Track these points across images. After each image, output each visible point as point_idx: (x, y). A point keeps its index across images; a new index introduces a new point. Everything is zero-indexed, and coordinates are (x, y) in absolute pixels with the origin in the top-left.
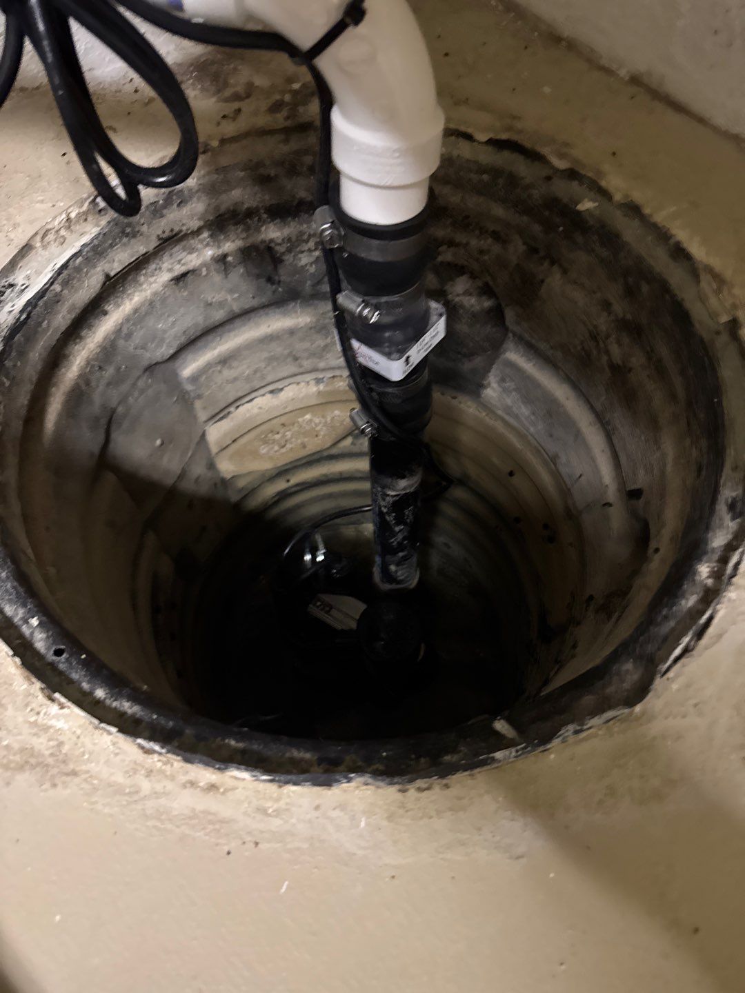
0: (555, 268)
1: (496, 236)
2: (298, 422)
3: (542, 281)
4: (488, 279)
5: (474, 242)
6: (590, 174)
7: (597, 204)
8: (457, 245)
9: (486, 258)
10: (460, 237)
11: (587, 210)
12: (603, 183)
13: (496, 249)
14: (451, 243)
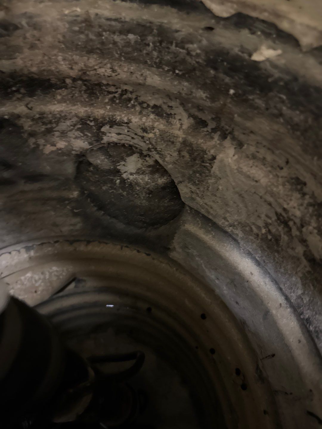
0: (227, 142)
1: (157, 110)
2: (21, 280)
3: (214, 158)
4: (157, 157)
5: (135, 120)
6: (264, 16)
7: (279, 52)
8: (120, 124)
9: (151, 135)
10: (121, 115)
11: (268, 60)
12: (285, 25)
13: (160, 125)
14: (113, 123)
